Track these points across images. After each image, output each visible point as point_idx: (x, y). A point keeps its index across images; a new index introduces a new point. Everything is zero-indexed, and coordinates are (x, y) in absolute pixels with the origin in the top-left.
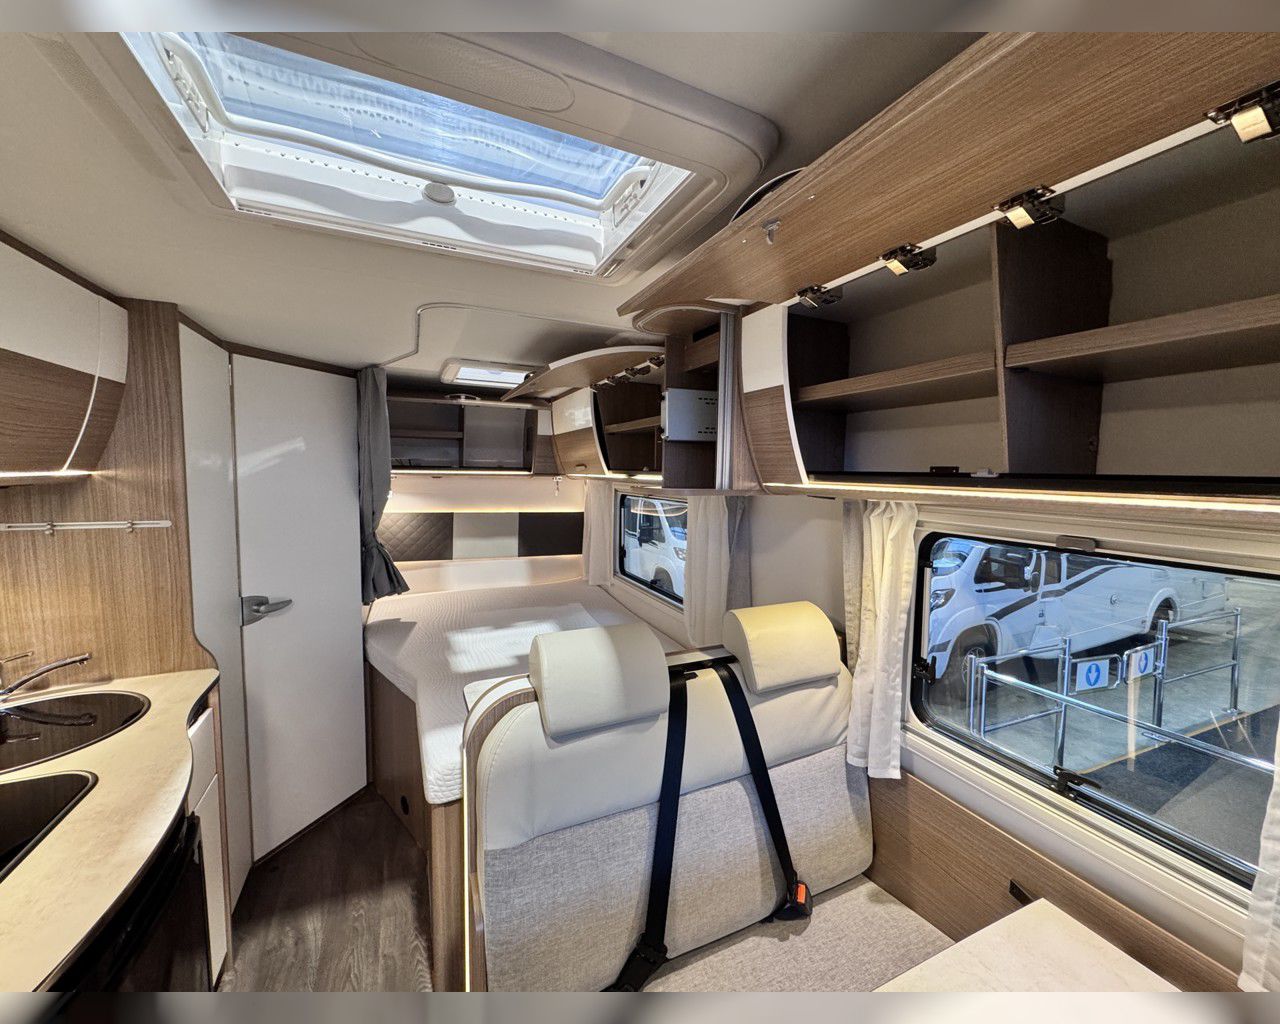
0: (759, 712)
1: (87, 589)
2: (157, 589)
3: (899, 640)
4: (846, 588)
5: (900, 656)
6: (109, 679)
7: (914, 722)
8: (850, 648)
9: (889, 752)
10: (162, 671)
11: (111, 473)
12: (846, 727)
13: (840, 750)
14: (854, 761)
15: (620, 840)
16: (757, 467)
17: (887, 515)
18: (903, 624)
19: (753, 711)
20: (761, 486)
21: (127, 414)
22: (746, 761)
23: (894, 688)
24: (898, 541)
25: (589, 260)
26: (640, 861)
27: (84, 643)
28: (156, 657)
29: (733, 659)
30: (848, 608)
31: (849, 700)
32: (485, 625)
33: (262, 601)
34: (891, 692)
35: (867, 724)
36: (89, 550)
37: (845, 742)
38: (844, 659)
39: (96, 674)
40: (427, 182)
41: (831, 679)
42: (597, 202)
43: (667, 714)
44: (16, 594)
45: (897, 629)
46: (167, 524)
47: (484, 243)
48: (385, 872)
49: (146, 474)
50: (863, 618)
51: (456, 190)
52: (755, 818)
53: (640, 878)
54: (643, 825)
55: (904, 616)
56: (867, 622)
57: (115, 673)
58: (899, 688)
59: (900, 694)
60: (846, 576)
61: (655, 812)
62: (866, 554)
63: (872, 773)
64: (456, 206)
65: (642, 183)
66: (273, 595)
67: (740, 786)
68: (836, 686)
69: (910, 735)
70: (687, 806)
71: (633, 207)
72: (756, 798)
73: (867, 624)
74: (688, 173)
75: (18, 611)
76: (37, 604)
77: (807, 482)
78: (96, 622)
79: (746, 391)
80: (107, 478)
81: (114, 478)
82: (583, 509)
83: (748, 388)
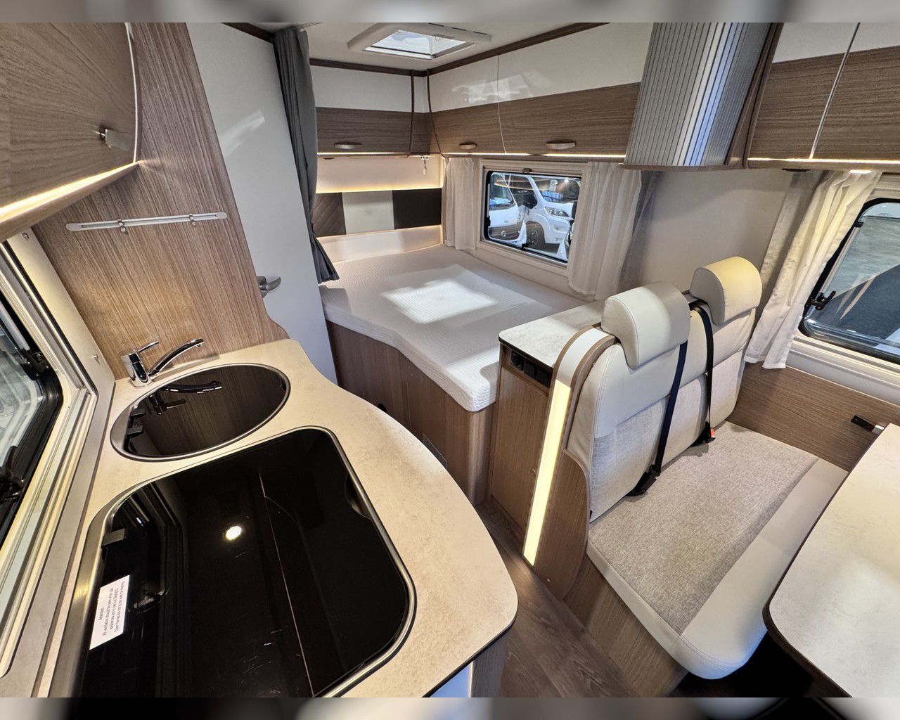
0: (717, 336)
1: (175, 283)
2: (232, 279)
4: (771, 245)
6: (214, 355)
7: (798, 334)
10: (252, 345)
11: (156, 162)
15: (650, 421)
20: (744, 159)
27: (188, 329)
28: (245, 334)
29: (703, 302)
32: (405, 286)
33: (263, 281)
37: (744, 349)
39: (204, 352)
44: (117, 293)
46: (223, 216)
49: (189, 162)
52: (701, 399)
57: (218, 350)
60: (774, 237)
61: (665, 403)
62: (807, 218)
63: (767, 366)
69: (795, 342)
72: (704, 388)
75: (124, 307)
76: (138, 299)
77: (815, 157)
78: (191, 311)
79: (775, 61)
80: (155, 167)
81: (160, 168)
82: (441, 186)
83: (778, 57)
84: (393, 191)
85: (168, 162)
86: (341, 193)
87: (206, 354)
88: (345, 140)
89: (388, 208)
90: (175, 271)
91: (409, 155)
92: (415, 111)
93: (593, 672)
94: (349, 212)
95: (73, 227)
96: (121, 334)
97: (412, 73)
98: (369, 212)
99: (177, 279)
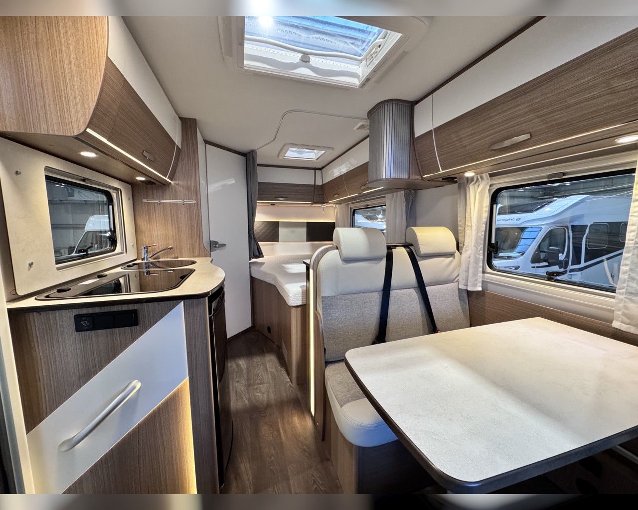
0: (421, 263)
1: (170, 225)
2: (192, 226)
3: (482, 235)
4: (459, 220)
5: (482, 242)
7: (488, 270)
8: (460, 245)
9: (476, 280)
11: (177, 182)
12: (458, 275)
13: (456, 284)
14: (461, 287)
15: (368, 301)
16: (420, 169)
17: (477, 184)
18: (484, 229)
19: (419, 263)
20: (422, 177)
21: (181, 161)
22: (416, 281)
23: (479, 254)
24: (482, 193)
25: (356, 82)
26: (376, 310)
28: (192, 251)
29: (412, 245)
30: (459, 228)
31: (459, 265)
33: (216, 243)
34: (478, 256)
35: (467, 271)
36: (171, 210)
37: (458, 281)
38: (458, 249)
40: (302, 54)
41: (451, 255)
42: (360, 58)
43: (385, 259)
44: (150, 225)
45: (481, 230)
46: (195, 202)
47: (319, 76)
48: (265, 351)
49: (187, 183)
50: (466, 229)
51: (311, 57)
52: (420, 303)
53: (376, 316)
54: (377, 298)
55: (484, 226)
56: (468, 231)
58: (482, 255)
59: (482, 257)
60: (459, 215)
61: (381, 293)
62: (468, 203)
63: (469, 290)
64: (310, 63)
65: (380, 46)
66: (220, 242)
67: (413, 290)
68: (454, 258)
69: (486, 275)
70: (393, 293)
71: (375, 57)
72: (420, 296)
73: (468, 232)
74: (401, 34)
75: (150, 231)
76: (156, 229)
77: (442, 170)
78: (173, 237)
79: (416, 136)
80: (176, 184)
81: (178, 184)
82: (335, 221)
83: (417, 135)
84: (307, 222)
85: (180, 183)
86: (279, 222)
87: (174, 256)
88: (281, 196)
89: (303, 231)
90: (172, 221)
91: (313, 204)
92: (316, 184)
93: (321, 483)
94: (282, 231)
95: (145, 201)
96: (146, 241)
97: (315, 169)
98: (294, 232)
99: (172, 223)
